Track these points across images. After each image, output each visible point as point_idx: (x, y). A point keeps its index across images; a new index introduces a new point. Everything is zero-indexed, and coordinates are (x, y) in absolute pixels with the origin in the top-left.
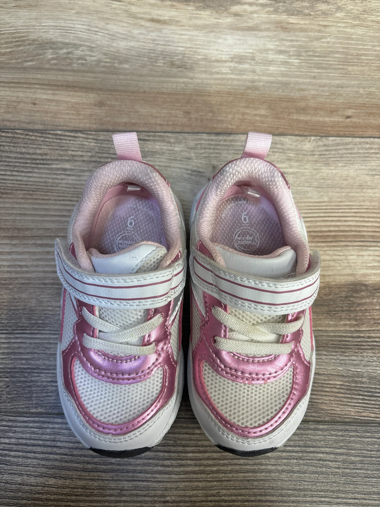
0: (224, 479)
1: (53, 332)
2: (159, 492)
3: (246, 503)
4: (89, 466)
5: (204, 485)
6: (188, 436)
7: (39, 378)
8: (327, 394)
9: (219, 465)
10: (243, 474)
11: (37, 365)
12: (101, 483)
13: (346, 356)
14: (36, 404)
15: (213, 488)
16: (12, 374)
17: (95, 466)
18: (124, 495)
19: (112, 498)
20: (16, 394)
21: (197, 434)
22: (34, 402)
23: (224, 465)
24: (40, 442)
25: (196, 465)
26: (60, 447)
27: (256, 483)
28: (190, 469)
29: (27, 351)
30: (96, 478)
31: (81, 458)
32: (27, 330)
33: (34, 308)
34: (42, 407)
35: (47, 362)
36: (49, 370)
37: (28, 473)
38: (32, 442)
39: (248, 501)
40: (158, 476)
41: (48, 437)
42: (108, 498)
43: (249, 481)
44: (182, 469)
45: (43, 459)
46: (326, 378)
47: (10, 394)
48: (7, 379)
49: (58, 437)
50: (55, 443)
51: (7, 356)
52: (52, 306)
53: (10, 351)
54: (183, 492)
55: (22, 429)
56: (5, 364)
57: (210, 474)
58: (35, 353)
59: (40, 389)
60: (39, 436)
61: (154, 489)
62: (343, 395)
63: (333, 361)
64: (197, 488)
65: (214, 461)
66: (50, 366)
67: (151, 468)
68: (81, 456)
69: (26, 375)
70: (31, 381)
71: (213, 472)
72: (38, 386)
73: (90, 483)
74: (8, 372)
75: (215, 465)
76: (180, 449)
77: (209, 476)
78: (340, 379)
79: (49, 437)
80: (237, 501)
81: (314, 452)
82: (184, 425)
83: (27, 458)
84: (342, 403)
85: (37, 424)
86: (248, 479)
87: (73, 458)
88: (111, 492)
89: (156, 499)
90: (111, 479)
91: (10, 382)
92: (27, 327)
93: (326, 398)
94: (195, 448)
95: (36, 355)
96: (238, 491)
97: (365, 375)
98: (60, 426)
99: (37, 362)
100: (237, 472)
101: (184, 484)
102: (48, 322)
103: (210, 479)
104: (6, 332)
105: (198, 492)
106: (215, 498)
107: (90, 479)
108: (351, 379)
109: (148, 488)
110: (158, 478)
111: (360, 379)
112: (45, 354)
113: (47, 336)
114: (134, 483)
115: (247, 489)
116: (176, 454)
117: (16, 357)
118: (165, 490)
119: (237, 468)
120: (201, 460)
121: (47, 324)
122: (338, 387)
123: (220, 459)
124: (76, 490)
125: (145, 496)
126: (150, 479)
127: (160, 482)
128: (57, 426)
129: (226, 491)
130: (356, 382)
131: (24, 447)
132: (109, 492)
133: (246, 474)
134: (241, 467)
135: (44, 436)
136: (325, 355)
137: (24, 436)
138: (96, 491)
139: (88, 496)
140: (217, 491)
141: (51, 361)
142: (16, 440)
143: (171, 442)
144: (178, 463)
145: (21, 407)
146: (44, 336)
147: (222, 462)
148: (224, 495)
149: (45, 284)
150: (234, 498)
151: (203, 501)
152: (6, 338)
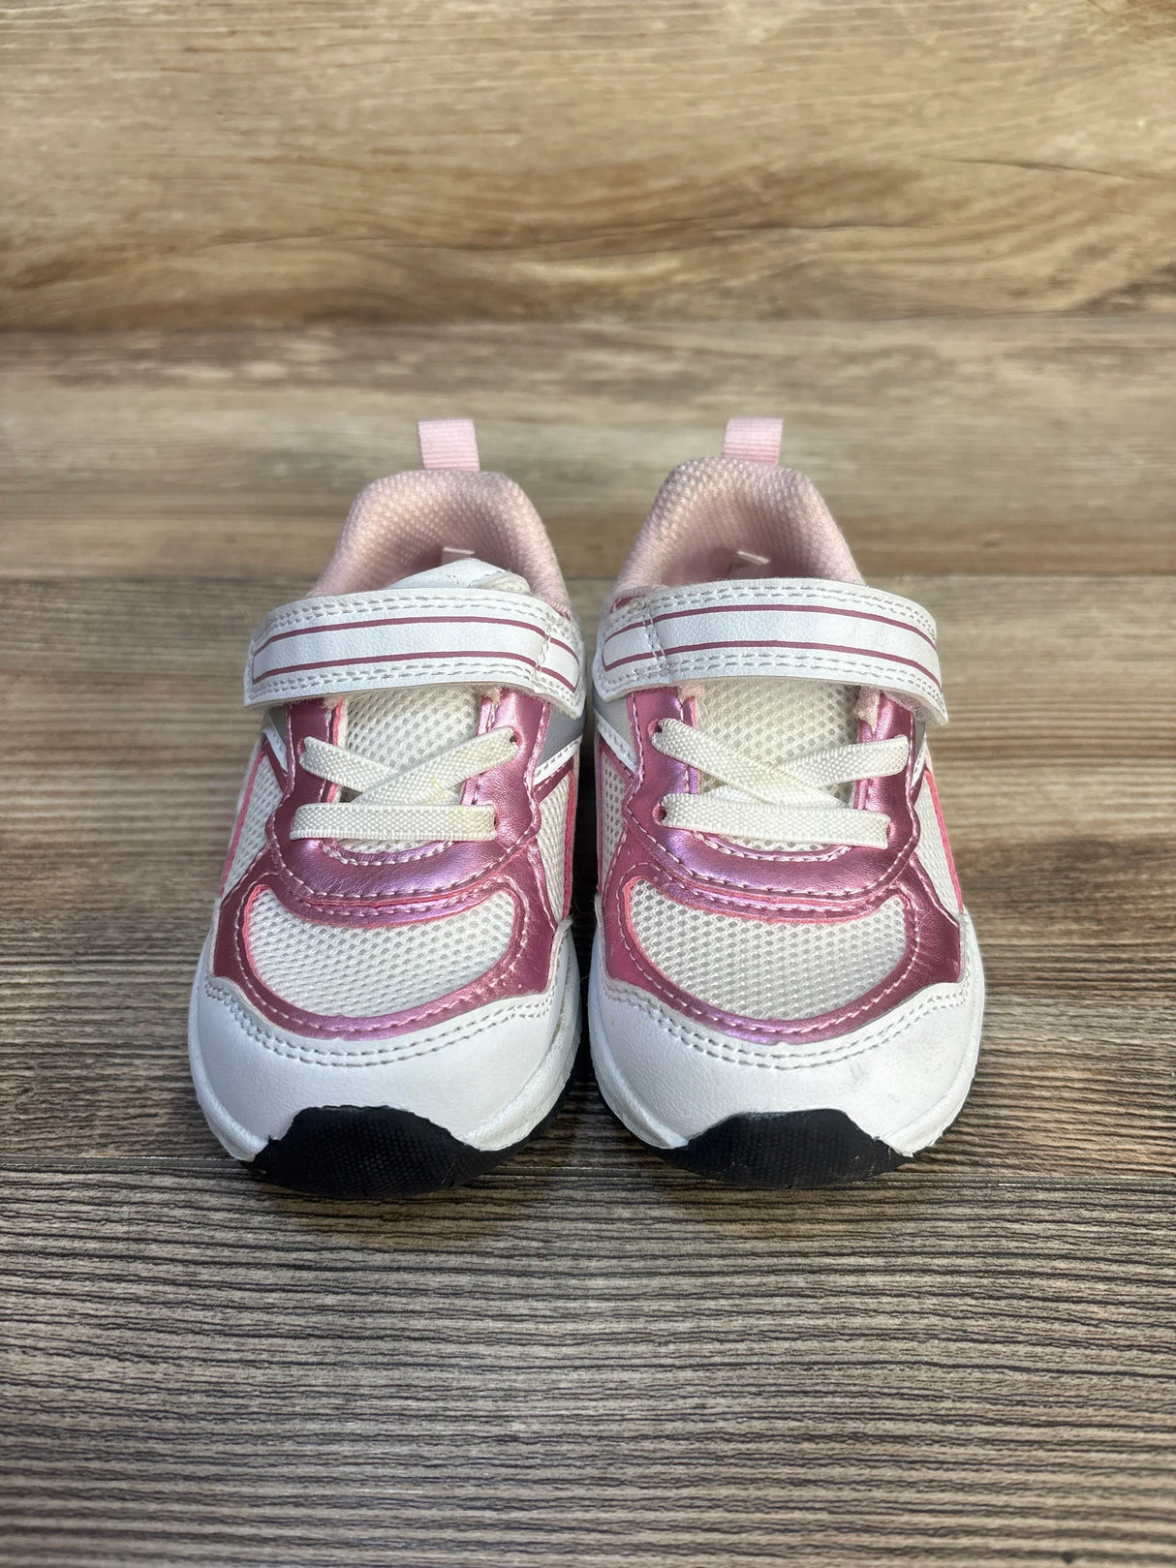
0: (717, 1359)
2: (485, 1406)
3: (806, 1446)
4: (247, 1319)
5: (649, 1382)
6: (590, 1226)
7: (126, 1070)
8: (1045, 1104)
9: (698, 1314)
10: (786, 1344)
11: (128, 1036)
12: (278, 1374)
13: (1088, 1007)
14: (101, 1136)
15: (682, 1392)
16: (47, 1060)
17: (266, 1317)
18: (357, 1417)
19: (314, 1426)
20: (46, 1111)
21: (621, 1220)
22: (98, 1132)
23: (717, 1314)
24: (92, 1245)
25: (617, 1315)
26: (155, 1260)
27: (835, 1374)
28: (595, 1327)
29: (106, 1003)
30: (264, 1356)
31: (220, 1294)
32: (116, 954)
33: (148, 906)
34: (118, 1145)
35: (159, 1030)
36: (163, 1048)
37: (29, 1342)
38: (65, 1243)
39: (811, 1438)
40: (482, 1349)
41: (120, 1229)
42: (296, 1425)
43: (809, 1366)
44: (570, 1327)
45: (90, 1297)
46: (1032, 1063)
47: (25, 1111)
48: (28, 1073)
49: (155, 1229)
50: (142, 1246)
51: (43, 1017)
52: (201, 901)
53: (55, 1003)
54: (571, 1404)
55: (40, 1206)
56: (33, 1034)
57: (667, 1343)
58: (128, 1008)
59: (123, 1096)
60: (93, 1225)
61: (468, 1394)
62: (1098, 1108)
63: (1050, 1019)
64: (620, 1392)
65: (682, 1303)
66: (167, 1038)
67: (460, 1324)
68: (220, 1286)
69: (90, 1061)
70: (102, 1078)
71: (677, 1337)
72: (117, 1090)
73: (240, 1373)
74: (33, 1055)
75: (685, 1315)
76: (563, 1264)
77: (663, 1350)
78: (1080, 1064)
79: (126, 1229)
80: (771, 1438)
81: (1032, 1274)
82: (579, 1194)
83: (36, 1293)
84: (1100, 1128)
85: (91, 1193)
86: (807, 1359)
87: (193, 1295)
88: (311, 1403)
89: (471, 1427)
90: (315, 1359)
91: (34, 1079)
92: (118, 947)
93: (1045, 1116)
94: (614, 1262)
95: (129, 1014)
96: (773, 1402)
97: (1158, 1055)
98: (166, 1197)
99: (130, 1030)
100: (764, 1336)
101: (574, 1375)
102: (180, 936)
103: (669, 1361)
104: (54, 958)
105: (625, 1403)
106: (690, 1427)
107: (240, 1361)
108: (1114, 1066)
109: (444, 1391)
110: (483, 1357)
111: (1145, 1065)
112: (160, 1009)
113: (170, 968)
114: (396, 1373)
115: (806, 1393)
116: (548, 1282)
117: (69, 1017)
118: (505, 1398)
119: (766, 1322)
120: (634, 1297)
121: (179, 940)
122: (1076, 1085)
123: (701, 1297)
124: (184, 1398)
125: (431, 1418)
126: (453, 1361)
127: (492, 1369)
128: (157, 1197)
129: (729, 1401)
130: (1134, 1073)
131: (36, 1260)
132: (301, 1404)
133: (799, 1345)
134: (779, 1320)
135: (109, 1226)
136: (1020, 1005)
137: (43, 1226)
138: (258, 1401)
139: (224, 1421)
140: (697, 1401)
141: (172, 1027)
142: (13, 1240)
143: (535, 1244)
144: (555, 1310)
145: (51, 1144)
146: (161, 968)
147: (711, 1304)
148: (723, 1416)
149: (191, 854)
150: (758, 1425)
151: (646, 1437)
152: (50, 974)
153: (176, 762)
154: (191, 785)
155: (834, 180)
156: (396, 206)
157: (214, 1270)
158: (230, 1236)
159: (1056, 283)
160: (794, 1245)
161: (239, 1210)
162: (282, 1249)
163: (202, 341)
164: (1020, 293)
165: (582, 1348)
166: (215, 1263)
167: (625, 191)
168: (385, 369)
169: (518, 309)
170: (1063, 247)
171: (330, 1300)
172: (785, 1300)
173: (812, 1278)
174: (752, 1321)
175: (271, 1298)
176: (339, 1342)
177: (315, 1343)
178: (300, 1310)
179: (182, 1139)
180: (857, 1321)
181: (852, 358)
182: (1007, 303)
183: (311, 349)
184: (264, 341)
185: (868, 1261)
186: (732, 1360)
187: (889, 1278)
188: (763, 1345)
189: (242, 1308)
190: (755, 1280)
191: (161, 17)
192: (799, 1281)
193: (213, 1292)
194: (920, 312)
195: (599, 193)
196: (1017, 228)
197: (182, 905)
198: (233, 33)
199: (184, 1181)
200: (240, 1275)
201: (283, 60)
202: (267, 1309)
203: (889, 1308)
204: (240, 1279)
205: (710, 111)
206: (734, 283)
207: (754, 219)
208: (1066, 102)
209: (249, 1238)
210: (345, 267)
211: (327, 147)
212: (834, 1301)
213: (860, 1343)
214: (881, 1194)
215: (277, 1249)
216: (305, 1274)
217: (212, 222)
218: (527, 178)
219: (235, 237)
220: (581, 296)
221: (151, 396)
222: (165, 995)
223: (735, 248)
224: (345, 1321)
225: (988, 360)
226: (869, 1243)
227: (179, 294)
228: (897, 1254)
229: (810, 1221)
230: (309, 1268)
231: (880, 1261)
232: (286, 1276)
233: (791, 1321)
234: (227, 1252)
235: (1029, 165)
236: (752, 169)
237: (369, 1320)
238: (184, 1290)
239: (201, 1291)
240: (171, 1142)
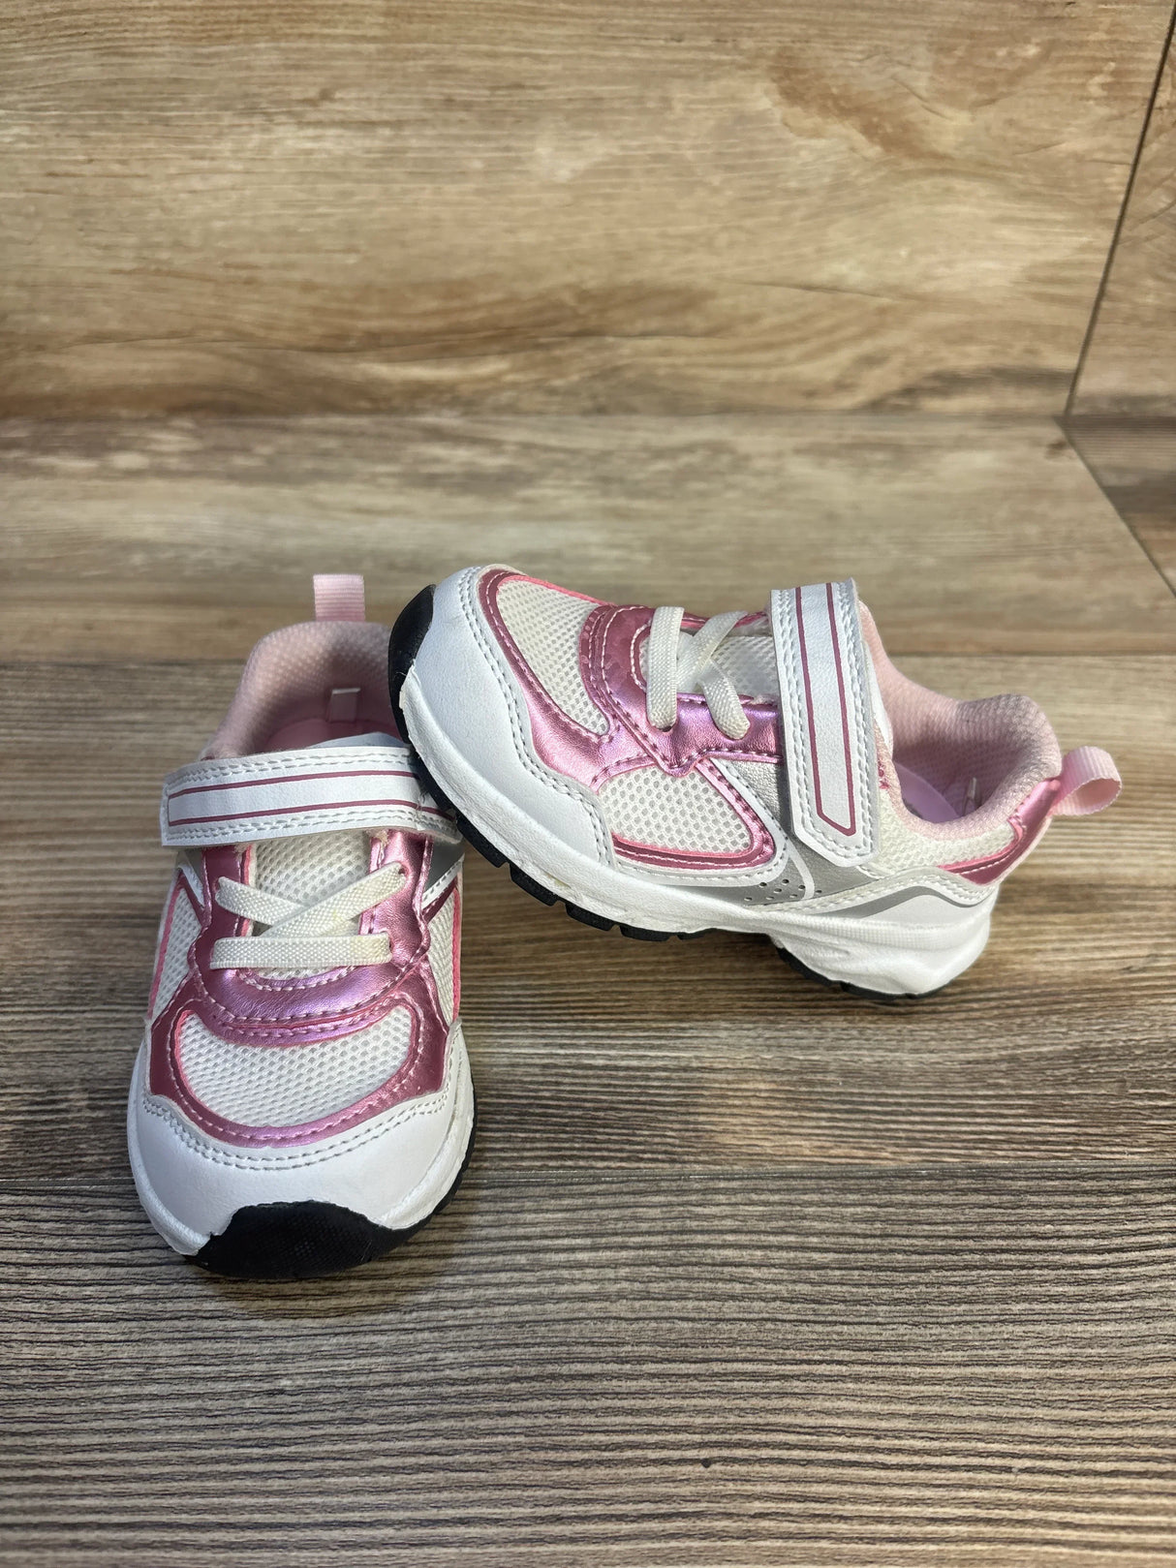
0: (450, 1323)
1: (36, 1009)
2: (259, 1368)
3: (513, 1385)
4: (67, 1308)
5: (394, 1343)
8: (735, 1111)
9: (438, 1288)
10: (506, 1309)
12: (91, 1351)
13: (781, 1030)
15: (420, 1349)
17: (84, 1306)
18: (156, 1381)
19: (118, 1390)
23: (454, 1287)
27: (542, 1330)
30: (81, 1337)
31: (46, 1289)
39: (517, 1380)
40: (261, 1323)
42: (105, 1390)
43: (521, 1325)
46: (730, 1077)
54: (330, 1363)
57: (411, 1312)
61: (247, 1359)
62: (777, 1113)
63: (749, 1041)
64: (372, 1351)
68: (46, 1283)
71: (419, 1307)
73: (60, 1351)
77: (407, 1317)
78: (768, 1077)
80: (487, 1381)
81: (706, 1246)
84: (776, 1129)
86: (521, 1319)
87: (23, 1290)
88: (118, 1372)
89: (247, 1385)
90: (123, 1338)
93: (734, 1121)
96: (491, 1353)
97: (832, 1068)
100: (489, 1303)
101: (334, 1340)
103: (411, 1326)
105: (373, 1360)
106: (424, 1375)
107: (61, 1341)
108: (795, 1078)
109: (228, 1358)
110: (261, 1330)
111: (820, 1077)
114: (189, 1346)
115: (517, 1346)
118: (276, 1361)
119: (491, 1292)
122: (763, 1095)
123: (441, 1274)
124: (13, 1372)
125: (214, 1379)
126: (237, 1334)
127: (267, 1338)
129: (456, 1354)
130: (810, 1083)
132: (109, 1374)
133: (516, 1309)
134: (502, 1290)
136: (726, 1029)
138: (74, 1372)
139: (45, 1388)
140: (430, 1355)
141: (14, 1068)
144: (323, 1289)
147: (449, 1280)
148: (450, 1366)
149: (39, 917)
150: (477, 1372)
151: (388, 1385)
153: (30, 835)
154: (43, 855)
155: (641, 297)
156: (249, 313)
157: (42, 1270)
158: (57, 1242)
159: (841, 386)
160: (521, 1231)
161: (66, 1221)
162: (101, 1251)
163: (70, 430)
164: (811, 394)
165: (343, 1319)
166: (43, 1265)
167: (456, 303)
168: (240, 461)
169: (364, 404)
170: (845, 356)
171: (137, 1290)
172: (509, 1275)
173: (532, 1256)
174: (481, 1292)
175: (89, 1291)
176: (143, 1323)
177: (124, 1324)
178: (111, 1300)
179: (19, 1163)
180: (564, 1289)
181: (659, 454)
182: (801, 402)
183: (171, 441)
184: (130, 432)
185: (579, 1241)
186: (462, 1322)
187: (593, 1254)
188: (488, 1310)
189: (64, 1299)
190: (486, 1260)
191: (24, 146)
192: (522, 1259)
193: (40, 1288)
194: (725, 410)
195: (433, 304)
196: (802, 340)
197: (29, 963)
198: (90, 161)
199: (20, 1198)
200: (64, 1273)
201: (138, 185)
202: (85, 1299)
203: (590, 1277)
204: (63, 1277)
205: (528, 237)
206: (558, 383)
207: (573, 328)
208: (837, 235)
209: (73, 1243)
210: (204, 366)
211: (181, 261)
212: (548, 1274)
213: (564, 1305)
214: (595, 1188)
215: (96, 1251)
216: (118, 1270)
217: (78, 324)
218: (365, 291)
219: (99, 338)
220: (419, 394)
221: (20, 485)
222: (11, 1042)
223: (558, 352)
224: (149, 1306)
225: (779, 455)
226: (581, 1227)
227: (48, 388)
228: (602, 1235)
229: (535, 1211)
230: (122, 1266)
231: (588, 1241)
232: (101, 1273)
233: (512, 1291)
234: (53, 1256)
235: (809, 288)
236: (568, 286)
237: (169, 1305)
238: (16, 1287)
239: (30, 1288)
240: (9, 1166)
